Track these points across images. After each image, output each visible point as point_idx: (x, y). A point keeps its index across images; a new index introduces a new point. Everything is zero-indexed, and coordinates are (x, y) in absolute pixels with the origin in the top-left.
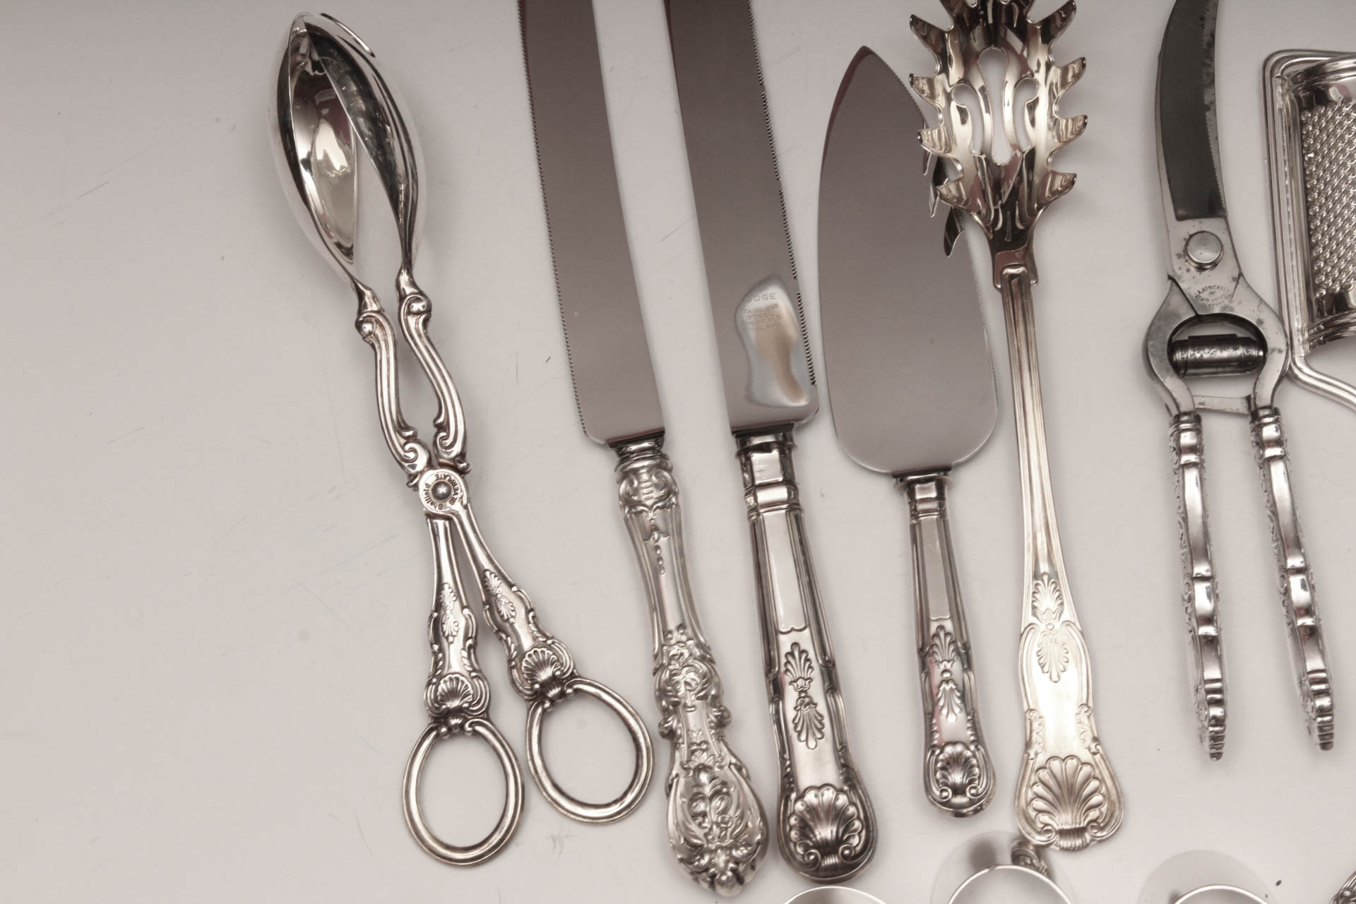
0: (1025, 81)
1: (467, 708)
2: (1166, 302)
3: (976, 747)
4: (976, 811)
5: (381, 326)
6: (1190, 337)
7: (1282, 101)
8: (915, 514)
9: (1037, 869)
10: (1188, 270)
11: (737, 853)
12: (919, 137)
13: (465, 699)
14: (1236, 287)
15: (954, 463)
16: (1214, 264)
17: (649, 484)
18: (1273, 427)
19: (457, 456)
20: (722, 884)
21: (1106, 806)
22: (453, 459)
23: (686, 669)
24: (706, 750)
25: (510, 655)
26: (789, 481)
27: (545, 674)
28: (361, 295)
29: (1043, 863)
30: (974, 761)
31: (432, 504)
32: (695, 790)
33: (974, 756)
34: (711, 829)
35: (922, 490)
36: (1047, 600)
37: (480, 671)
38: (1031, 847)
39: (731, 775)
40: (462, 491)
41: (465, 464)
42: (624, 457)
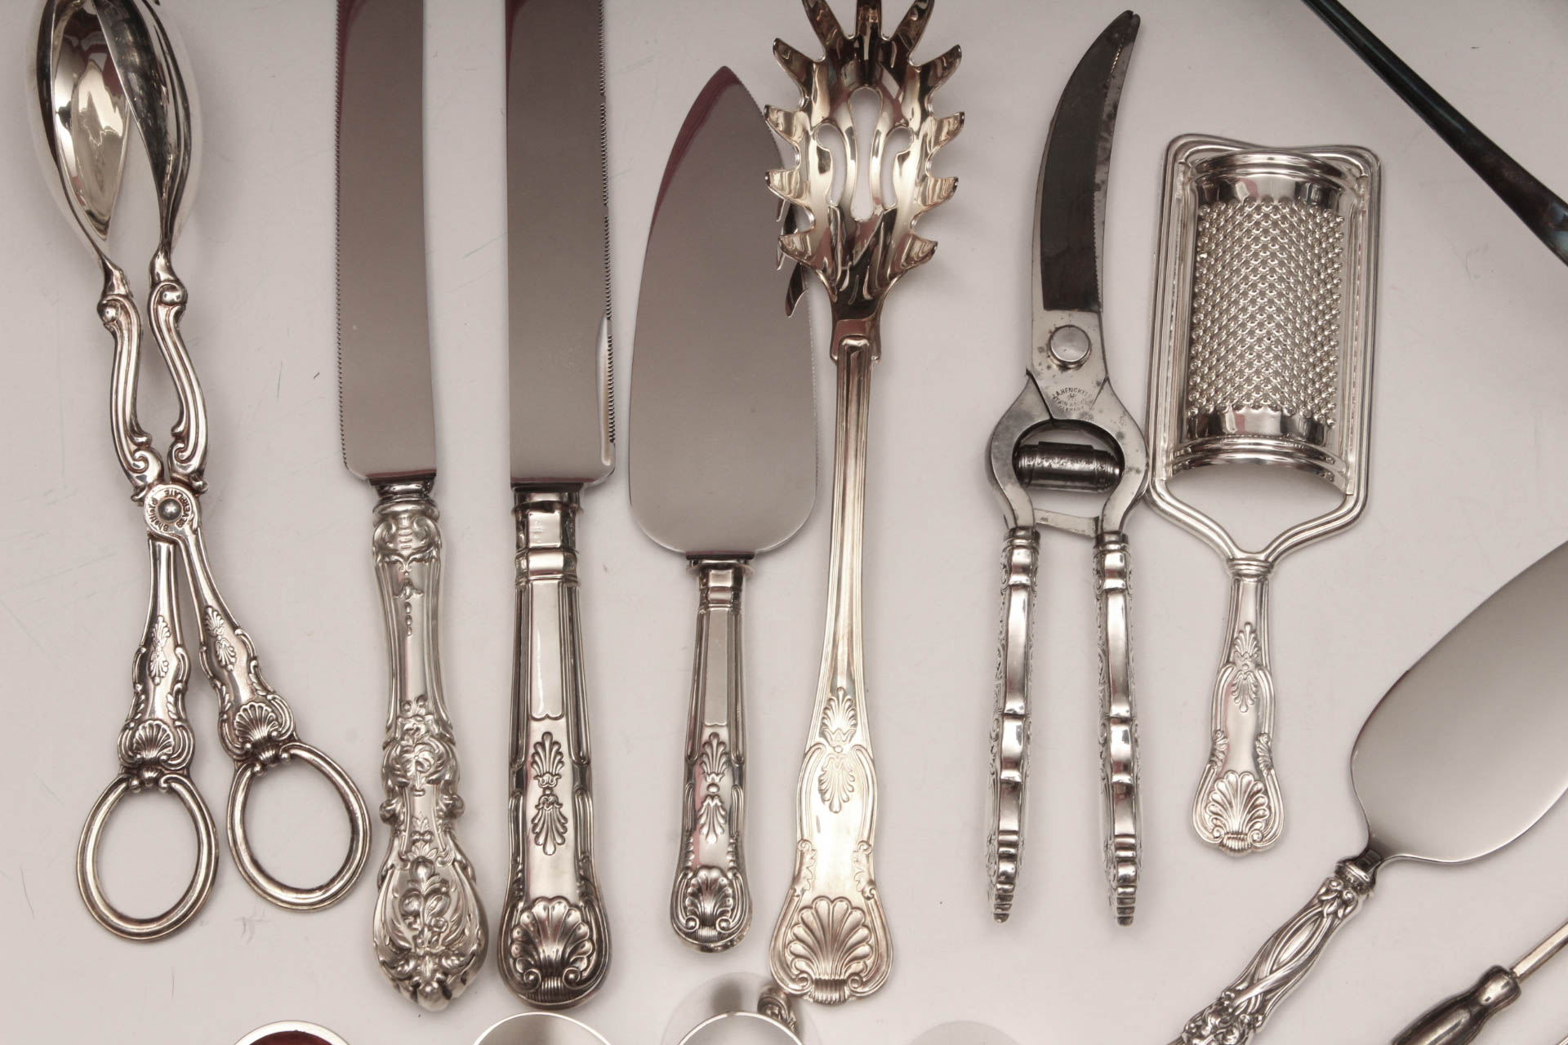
0: (900, 130)
1: (165, 761)
2: (1019, 400)
3: (734, 875)
4: (725, 947)
5: (127, 313)
6: (1041, 443)
7: (1183, 189)
8: (705, 603)
9: (785, 1022)
10: (1049, 367)
11: (448, 963)
12: (766, 178)
13: (165, 751)
14: (1099, 393)
15: (757, 551)
16: (1079, 364)
17: (408, 531)
18: (1118, 555)
19: (192, 472)
20: (427, 996)
21: (872, 959)
22: (188, 476)
23: (420, 747)
24: (430, 841)
25: (223, 707)
26: (568, 547)
27: (259, 734)
28: (108, 275)
29: (792, 1015)
30: (730, 891)
31: (157, 523)
32: (410, 886)
33: (731, 885)
34: (422, 932)
35: (717, 576)
36: (839, 720)
37: (186, 721)
38: (783, 996)
39: (452, 873)
40: (193, 515)
41: (200, 483)
42: (386, 497)
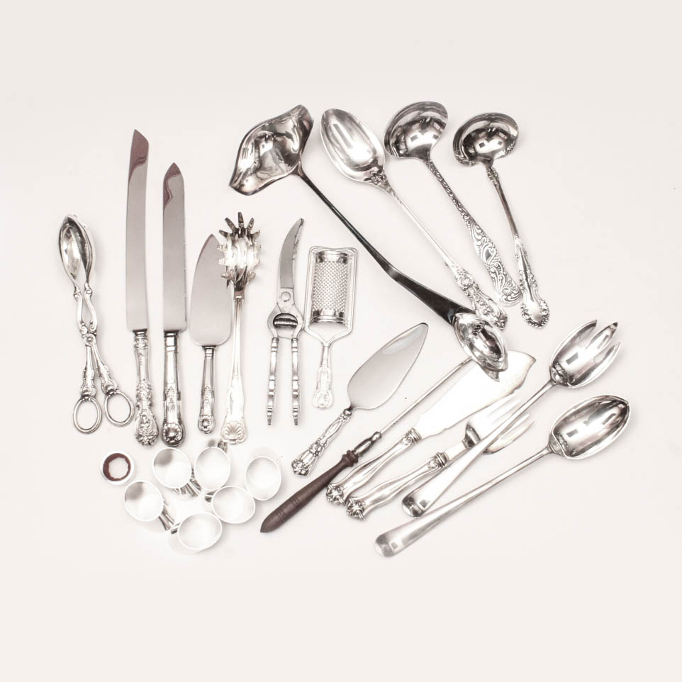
1: (90, 395)
2: (275, 309)
3: (212, 417)
4: (210, 433)
5: (80, 296)
6: (279, 318)
7: (313, 260)
8: (206, 357)
9: (223, 449)
10: (281, 301)
11: (150, 438)
13: (90, 392)
14: (293, 307)
15: (217, 345)
16: (288, 300)
17: (141, 342)
18: (296, 343)
19: (94, 331)
20: (146, 444)
21: (242, 434)
23: (144, 390)
24: (146, 411)
25: (102, 383)
26: (176, 345)
27: (109, 388)
29: (225, 447)
30: (210, 420)
31: (87, 342)
32: (142, 421)
34: (144, 431)
35: (208, 351)
37: (94, 386)
38: (223, 443)
40: (95, 341)
41: (96, 333)
42: (137, 335)
